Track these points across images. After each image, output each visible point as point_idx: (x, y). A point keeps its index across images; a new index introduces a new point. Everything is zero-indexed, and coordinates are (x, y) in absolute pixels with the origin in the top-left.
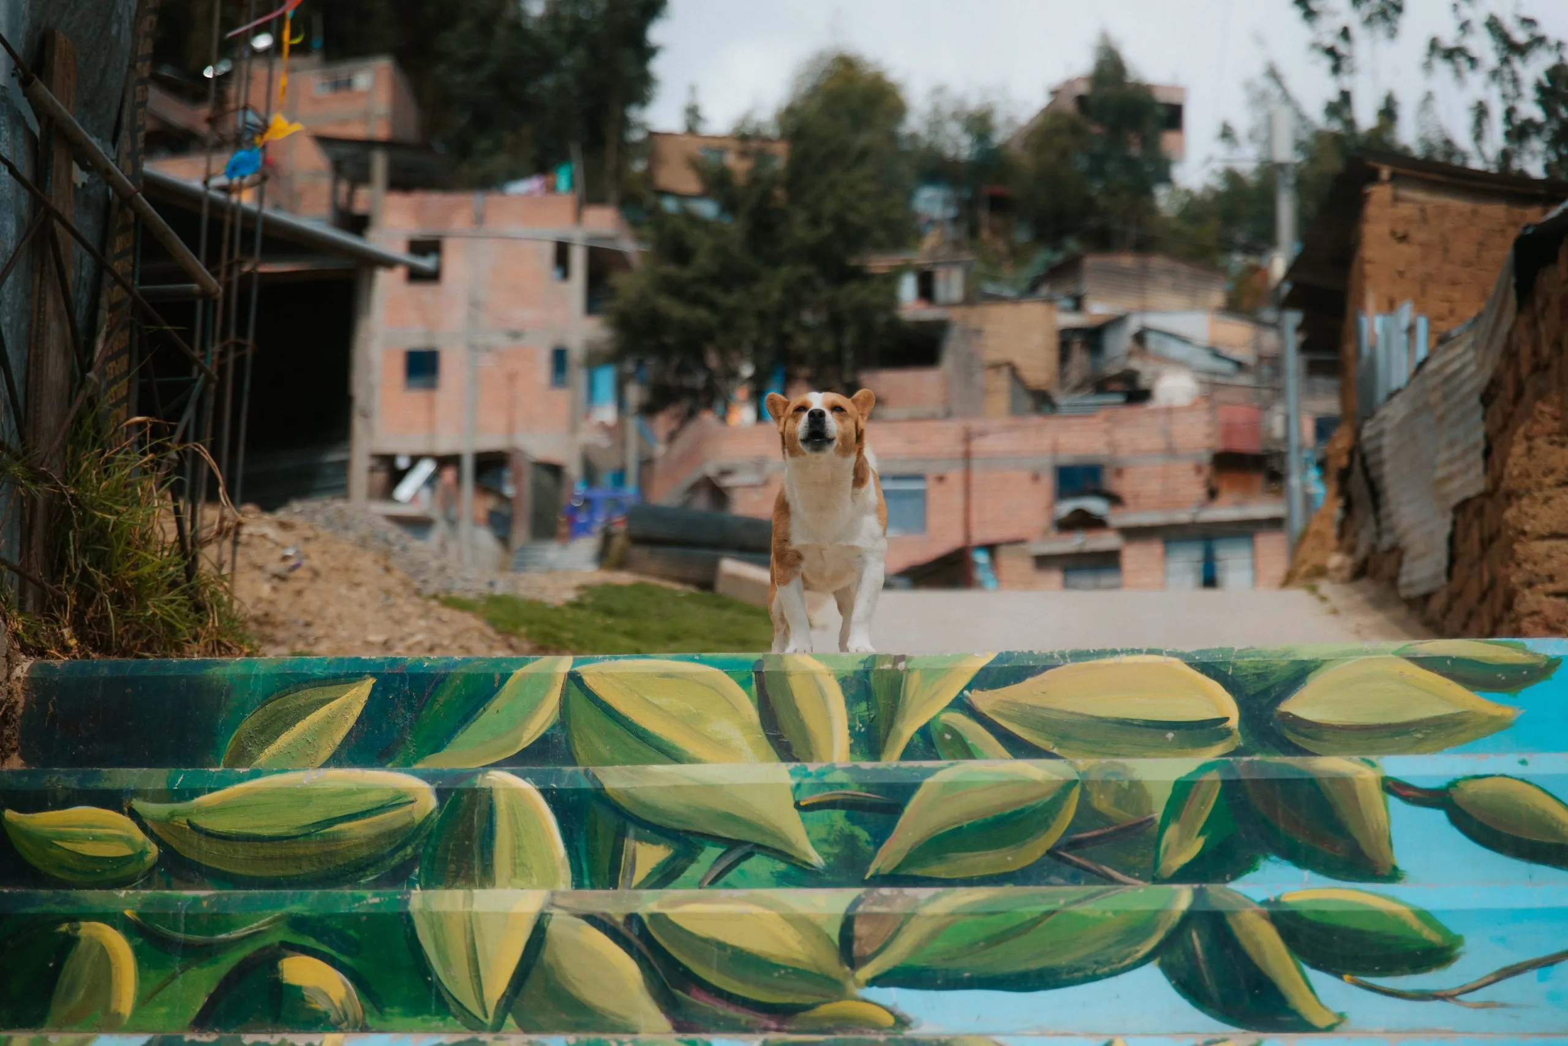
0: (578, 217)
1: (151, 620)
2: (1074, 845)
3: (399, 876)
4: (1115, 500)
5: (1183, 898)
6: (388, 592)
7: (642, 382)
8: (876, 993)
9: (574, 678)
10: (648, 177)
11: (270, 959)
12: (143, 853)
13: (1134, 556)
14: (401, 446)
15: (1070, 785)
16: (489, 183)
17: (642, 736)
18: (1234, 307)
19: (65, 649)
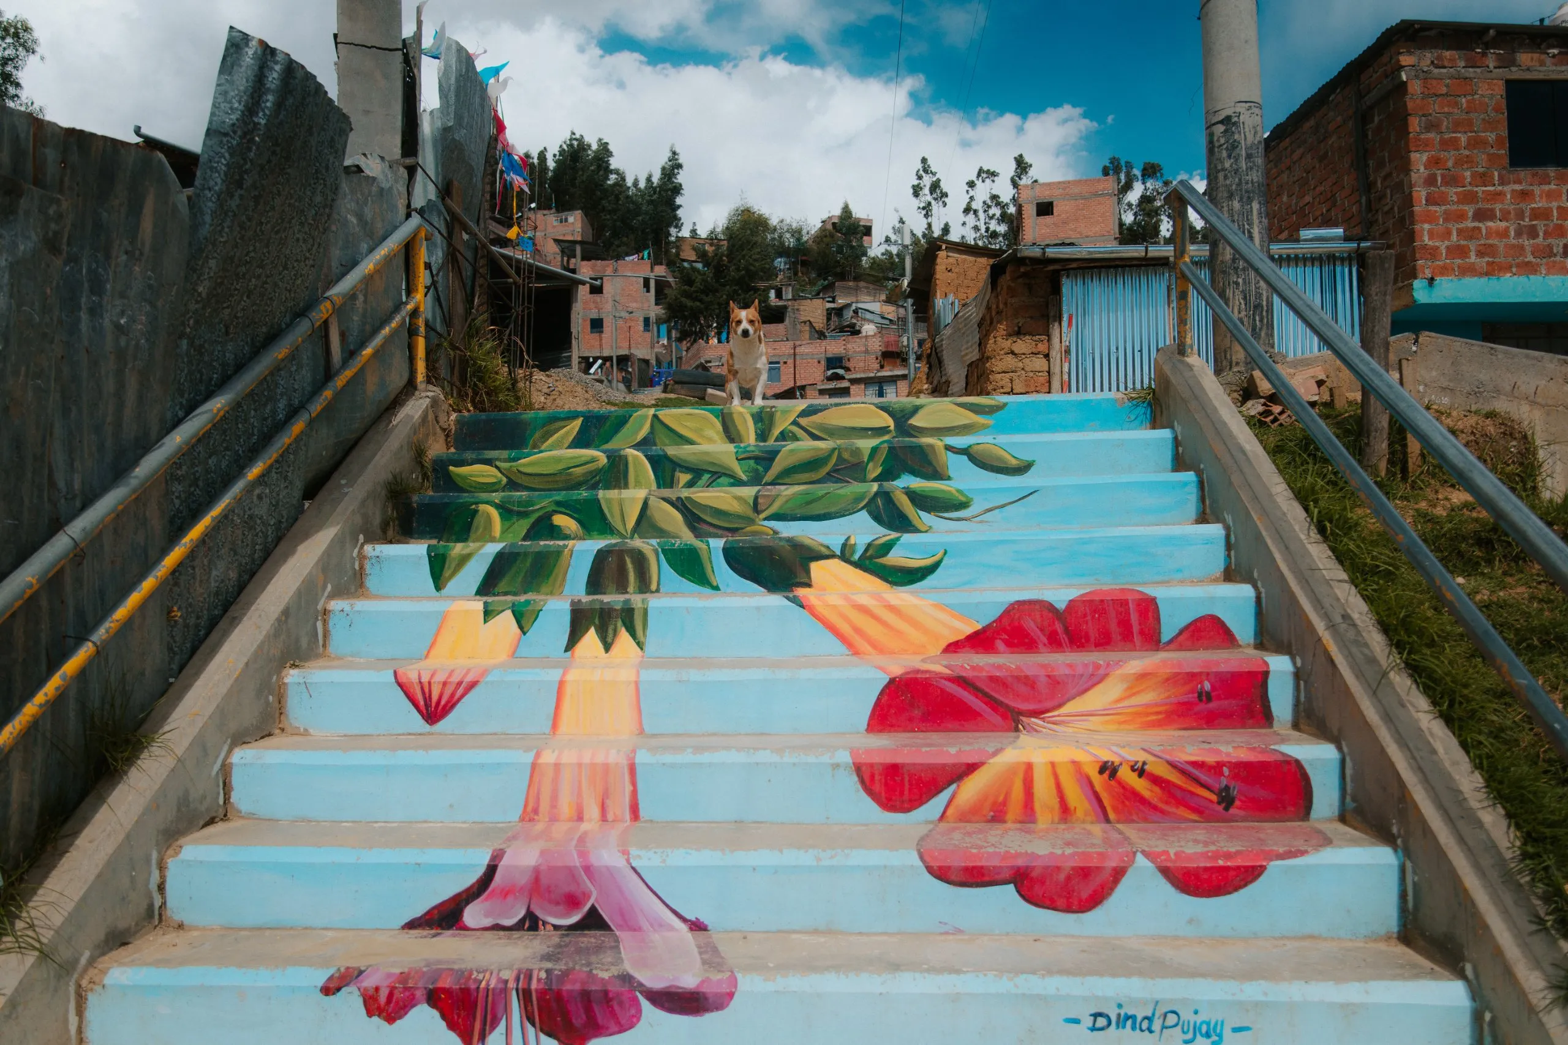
0: (652, 270)
1: (501, 402)
2: (836, 471)
3: (595, 487)
4: (847, 369)
5: (875, 487)
6: (587, 400)
7: (677, 329)
8: (766, 523)
9: (655, 416)
10: (678, 254)
11: (548, 516)
12: (500, 482)
13: (854, 389)
14: (591, 353)
15: (834, 449)
16: (619, 257)
17: (681, 436)
18: (889, 301)
19: (469, 411)
